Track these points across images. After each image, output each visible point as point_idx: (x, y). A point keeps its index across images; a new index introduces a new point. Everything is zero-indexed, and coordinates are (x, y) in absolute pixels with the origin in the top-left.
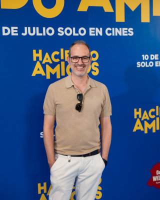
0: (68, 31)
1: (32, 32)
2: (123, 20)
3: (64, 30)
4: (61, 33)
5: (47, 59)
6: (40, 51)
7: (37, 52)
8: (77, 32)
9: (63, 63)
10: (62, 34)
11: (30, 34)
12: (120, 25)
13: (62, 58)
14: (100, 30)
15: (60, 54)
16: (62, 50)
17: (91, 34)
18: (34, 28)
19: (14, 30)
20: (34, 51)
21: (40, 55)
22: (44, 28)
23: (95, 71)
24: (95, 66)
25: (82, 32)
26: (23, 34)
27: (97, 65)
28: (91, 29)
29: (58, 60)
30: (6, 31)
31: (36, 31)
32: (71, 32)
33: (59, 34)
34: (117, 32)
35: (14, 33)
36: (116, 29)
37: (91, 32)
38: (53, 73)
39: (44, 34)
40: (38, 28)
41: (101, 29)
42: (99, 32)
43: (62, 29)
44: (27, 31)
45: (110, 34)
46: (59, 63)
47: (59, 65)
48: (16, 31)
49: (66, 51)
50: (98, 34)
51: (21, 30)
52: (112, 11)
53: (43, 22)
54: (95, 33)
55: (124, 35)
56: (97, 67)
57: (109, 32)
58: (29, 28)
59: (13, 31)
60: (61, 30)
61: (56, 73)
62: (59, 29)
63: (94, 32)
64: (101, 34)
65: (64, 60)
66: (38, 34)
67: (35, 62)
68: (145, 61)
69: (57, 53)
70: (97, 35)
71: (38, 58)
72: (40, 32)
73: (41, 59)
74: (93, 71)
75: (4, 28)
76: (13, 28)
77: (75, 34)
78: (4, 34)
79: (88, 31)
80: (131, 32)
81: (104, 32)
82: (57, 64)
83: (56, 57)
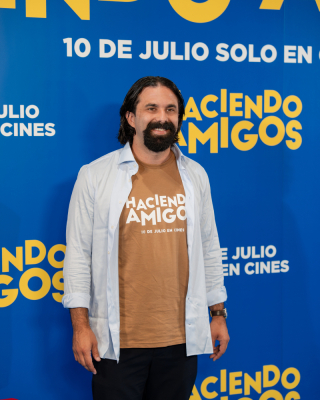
0: (239, 53)
1: (161, 51)
3: (229, 50)
4: (223, 56)
5: (191, 111)
8: (257, 54)
9: (225, 121)
10: (225, 59)
11: (158, 56)
13: (223, 109)
14: (306, 50)
15: (219, 101)
16: (224, 92)
17: (287, 60)
18: (166, 44)
19: (124, 46)
22: (187, 45)
23: (294, 140)
24: (294, 129)
25: (269, 54)
26: (142, 56)
27: (299, 126)
28: (287, 48)
30: (107, 49)
31: (169, 51)
32: (244, 53)
33: (218, 58)
35: (124, 52)
37: (287, 54)
38: (203, 142)
39: (187, 58)
40: (173, 44)
41: (310, 48)
42: (306, 55)
43: (226, 46)
44: (151, 50)
46: (217, 120)
47: (215, 125)
48: (129, 49)
49: (232, 95)
50: (304, 59)
51: (137, 48)
54: (296, 57)
56: (298, 131)
58: (156, 43)
59: (121, 49)
60: (223, 49)
61: (208, 142)
62: (220, 47)
63: (293, 54)
64: (309, 60)
65: (227, 114)
66: (175, 57)
69: (213, 98)
70: (300, 61)
72: (178, 53)
74: (290, 139)
75: (103, 42)
76: (121, 42)
77: (252, 59)
78: (103, 54)
79: (281, 54)
81: (316, 56)
82: (211, 121)
83: (211, 106)
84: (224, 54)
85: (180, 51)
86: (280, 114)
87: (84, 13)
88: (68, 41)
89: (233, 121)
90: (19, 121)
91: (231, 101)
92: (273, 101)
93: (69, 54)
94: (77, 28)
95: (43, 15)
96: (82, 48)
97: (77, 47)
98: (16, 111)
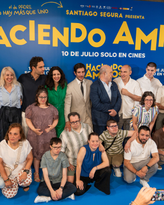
0: (107, 55)
1: (86, 54)
2: (139, 49)
5: (94, 69)
6: (90, 65)
7: (89, 65)
8: (111, 55)
12: (137, 52)
16: (102, 64)
17: (119, 56)
18: (88, 52)
20: (87, 65)
21: (90, 66)
22: (93, 53)
25: (115, 55)
26: (81, 56)
28: (120, 53)
30: (73, 54)
31: (89, 54)
32: (108, 55)
34: (135, 55)
37: (119, 55)
39: (93, 56)
42: (125, 55)
43: (103, 53)
44: (84, 54)
45: (131, 57)
48: (78, 54)
51: (80, 54)
52: (133, 44)
53: (93, 49)
54: (122, 56)
55: (139, 57)
57: (130, 55)
59: (76, 54)
62: (101, 54)
64: (125, 56)
66: (90, 56)
67: (87, 70)
71: (89, 68)
73: (90, 69)
74: (119, 76)
75: (71, 52)
76: (76, 52)
77: (110, 56)
79: (118, 55)
80: (144, 56)
81: (127, 55)
83: (99, 68)
84: (102, 55)
85: (91, 54)
86: (117, 70)
87: (67, 45)
88: (63, 52)
92: (115, 67)
93: (63, 55)
94: (65, 49)
95: (57, 46)
96: (66, 54)
97: (65, 54)
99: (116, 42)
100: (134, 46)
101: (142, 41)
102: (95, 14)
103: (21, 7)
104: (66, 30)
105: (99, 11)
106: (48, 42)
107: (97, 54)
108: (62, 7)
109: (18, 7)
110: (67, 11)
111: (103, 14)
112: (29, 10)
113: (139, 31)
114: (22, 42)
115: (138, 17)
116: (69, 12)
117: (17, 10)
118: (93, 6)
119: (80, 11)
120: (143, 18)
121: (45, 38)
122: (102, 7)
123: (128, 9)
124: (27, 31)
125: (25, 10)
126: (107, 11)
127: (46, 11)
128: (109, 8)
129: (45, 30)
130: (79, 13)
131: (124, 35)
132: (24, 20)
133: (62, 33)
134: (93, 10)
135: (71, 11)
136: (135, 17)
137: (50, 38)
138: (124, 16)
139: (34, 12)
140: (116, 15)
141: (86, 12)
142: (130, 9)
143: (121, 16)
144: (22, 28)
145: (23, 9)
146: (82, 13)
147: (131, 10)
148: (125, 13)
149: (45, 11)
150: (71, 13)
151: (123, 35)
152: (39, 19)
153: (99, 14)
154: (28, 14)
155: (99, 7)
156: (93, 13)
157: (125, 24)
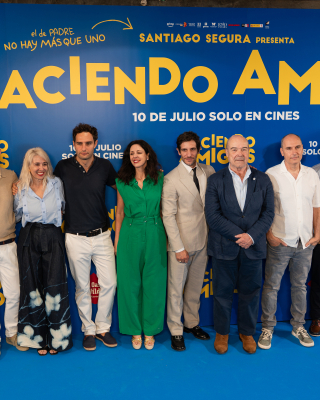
0: (221, 116)
1: (181, 117)
2: (287, 103)
3: (216, 115)
8: (231, 116)
9: (214, 150)
10: (214, 119)
11: (179, 120)
12: (283, 109)
13: (213, 144)
14: (258, 114)
15: (211, 140)
17: (247, 119)
18: (183, 113)
19: (163, 115)
22: (194, 113)
23: (250, 158)
24: (250, 153)
25: (237, 116)
26: (171, 120)
27: (253, 152)
28: (247, 113)
29: (208, 146)
30: (154, 117)
31: (185, 117)
32: (225, 116)
33: (211, 119)
34: (279, 116)
36: (278, 113)
37: (247, 116)
38: (202, 160)
39: (194, 120)
40: (187, 114)
41: (260, 113)
42: (257, 116)
43: (214, 113)
44: (176, 117)
45: (270, 119)
46: (210, 149)
47: (209, 152)
48: (165, 117)
49: (217, 137)
50: (256, 118)
51: (169, 116)
52: (274, 93)
54: (252, 117)
55: (287, 119)
56: (253, 154)
57: (269, 116)
58: (178, 114)
59: (161, 117)
60: (213, 115)
61: (205, 160)
62: (211, 114)
63: (250, 116)
64: (259, 118)
65: (215, 146)
66: (187, 119)
68: (312, 148)
69: (207, 139)
70: (254, 119)
72: (189, 118)
75: (152, 114)
76: (161, 114)
77: (228, 119)
78: (152, 120)
79: (244, 116)
80: (296, 116)
81: (263, 116)
82: (207, 150)
83: (206, 143)
84: (213, 117)
85: (191, 116)
87: (143, 101)
88: (135, 114)
89: (218, 150)
90: (112, 152)
91: (217, 140)
93: (136, 120)
94: (140, 108)
95: (123, 102)
96: (142, 117)
97: (139, 117)
98: (111, 147)
99: (239, 90)
100: (275, 97)
101: (292, 88)
102: (196, 38)
103: (53, 31)
104: (140, 71)
105: (203, 33)
106: (106, 97)
107: (201, 116)
108: (131, 28)
109: (47, 33)
110: (142, 35)
111: (211, 39)
112: (68, 37)
113: (284, 68)
114: (57, 98)
115: (282, 40)
116: (146, 37)
117: (45, 39)
118: (190, 24)
119: (167, 35)
120: (292, 41)
121: (100, 89)
122: (210, 24)
123: (261, 26)
124: (66, 76)
125: (62, 38)
126: (218, 31)
127: (102, 38)
128: (224, 25)
129: (100, 74)
130: (164, 38)
131: (255, 76)
132: (60, 57)
133: (133, 77)
134: (192, 31)
135: (150, 35)
136: (276, 40)
137: (110, 89)
138: (253, 39)
139: (78, 41)
140: (237, 38)
141: (179, 36)
142: (265, 25)
143: (247, 39)
144: (56, 72)
145: (57, 36)
146: (169, 38)
147: (267, 27)
148: (254, 33)
149: (98, 38)
150: (150, 38)
151: (253, 76)
152: (88, 54)
153: (203, 39)
154: (67, 44)
155: (203, 25)
156: (191, 37)
157: (255, 55)
